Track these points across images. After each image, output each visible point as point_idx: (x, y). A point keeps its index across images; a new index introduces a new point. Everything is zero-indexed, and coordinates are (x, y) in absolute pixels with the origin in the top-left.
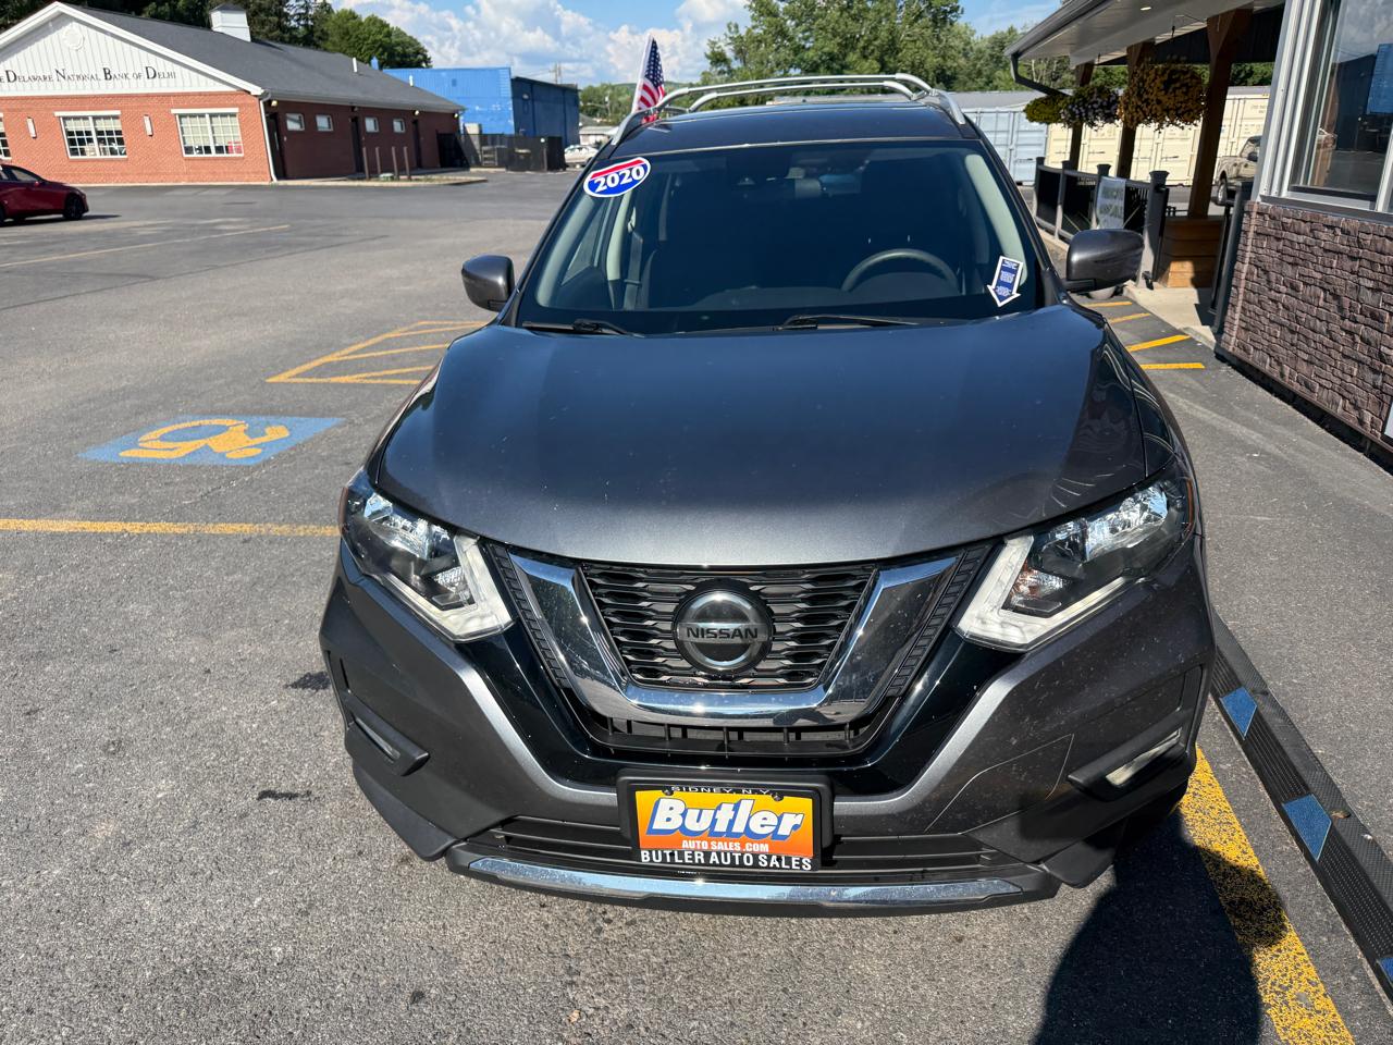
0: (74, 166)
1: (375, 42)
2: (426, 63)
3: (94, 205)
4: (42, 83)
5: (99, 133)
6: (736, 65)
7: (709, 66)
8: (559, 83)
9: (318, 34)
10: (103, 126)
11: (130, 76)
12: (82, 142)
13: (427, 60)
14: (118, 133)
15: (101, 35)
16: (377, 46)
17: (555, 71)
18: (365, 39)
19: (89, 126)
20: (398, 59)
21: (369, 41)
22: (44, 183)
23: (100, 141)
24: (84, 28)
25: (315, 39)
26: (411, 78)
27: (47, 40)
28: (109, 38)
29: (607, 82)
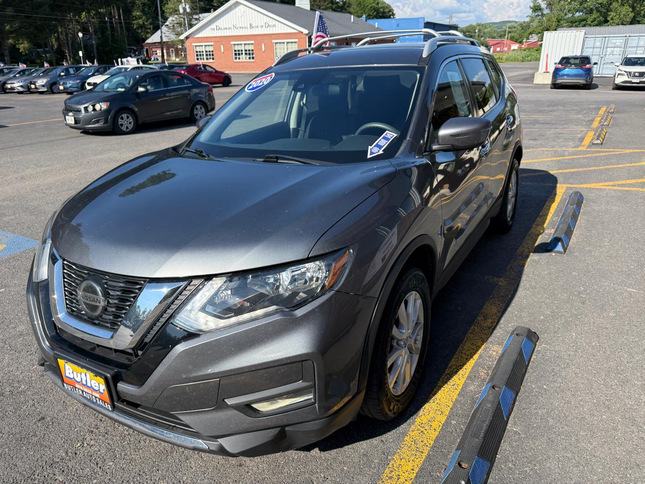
0: (236, 64)
1: (371, 7)
2: (393, 16)
3: (234, 81)
4: (228, 31)
5: (246, 51)
6: (546, 11)
7: (531, 12)
8: (451, 24)
9: (347, 5)
10: (247, 48)
11: (259, 27)
12: (239, 54)
13: (393, 14)
14: (252, 50)
15: (250, 10)
16: (372, 9)
17: (450, 18)
18: (367, 6)
19: (243, 48)
20: (380, 14)
21: (369, 7)
22: (216, 71)
23: (246, 54)
24: (245, 7)
25: (346, 7)
26: (377, 24)
27: (231, 13)
28: (253, 11)
29: (480, 22)
